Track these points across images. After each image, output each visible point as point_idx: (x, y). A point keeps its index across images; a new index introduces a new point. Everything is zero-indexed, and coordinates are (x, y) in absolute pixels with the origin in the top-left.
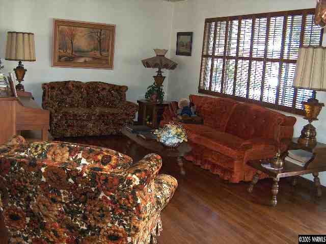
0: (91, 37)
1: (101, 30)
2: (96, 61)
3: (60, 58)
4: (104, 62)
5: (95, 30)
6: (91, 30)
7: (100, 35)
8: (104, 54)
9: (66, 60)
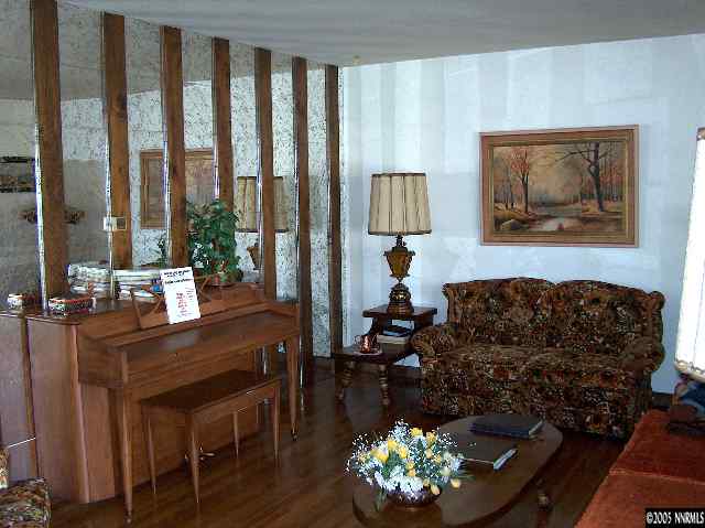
0: (571, 164)
1: (597, 146)
2: (589, 226)
3: (498, 222)
4: (611, 228)
5: (582, 147)
6: (571, 148)
7: (596, 157)
8: (609, 205)
9: (514, 228)
